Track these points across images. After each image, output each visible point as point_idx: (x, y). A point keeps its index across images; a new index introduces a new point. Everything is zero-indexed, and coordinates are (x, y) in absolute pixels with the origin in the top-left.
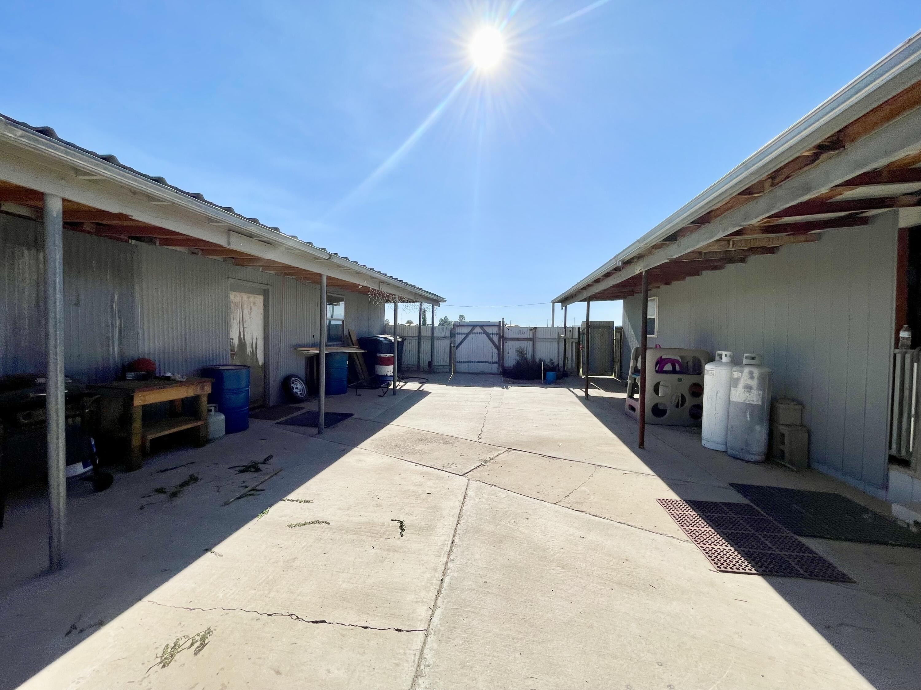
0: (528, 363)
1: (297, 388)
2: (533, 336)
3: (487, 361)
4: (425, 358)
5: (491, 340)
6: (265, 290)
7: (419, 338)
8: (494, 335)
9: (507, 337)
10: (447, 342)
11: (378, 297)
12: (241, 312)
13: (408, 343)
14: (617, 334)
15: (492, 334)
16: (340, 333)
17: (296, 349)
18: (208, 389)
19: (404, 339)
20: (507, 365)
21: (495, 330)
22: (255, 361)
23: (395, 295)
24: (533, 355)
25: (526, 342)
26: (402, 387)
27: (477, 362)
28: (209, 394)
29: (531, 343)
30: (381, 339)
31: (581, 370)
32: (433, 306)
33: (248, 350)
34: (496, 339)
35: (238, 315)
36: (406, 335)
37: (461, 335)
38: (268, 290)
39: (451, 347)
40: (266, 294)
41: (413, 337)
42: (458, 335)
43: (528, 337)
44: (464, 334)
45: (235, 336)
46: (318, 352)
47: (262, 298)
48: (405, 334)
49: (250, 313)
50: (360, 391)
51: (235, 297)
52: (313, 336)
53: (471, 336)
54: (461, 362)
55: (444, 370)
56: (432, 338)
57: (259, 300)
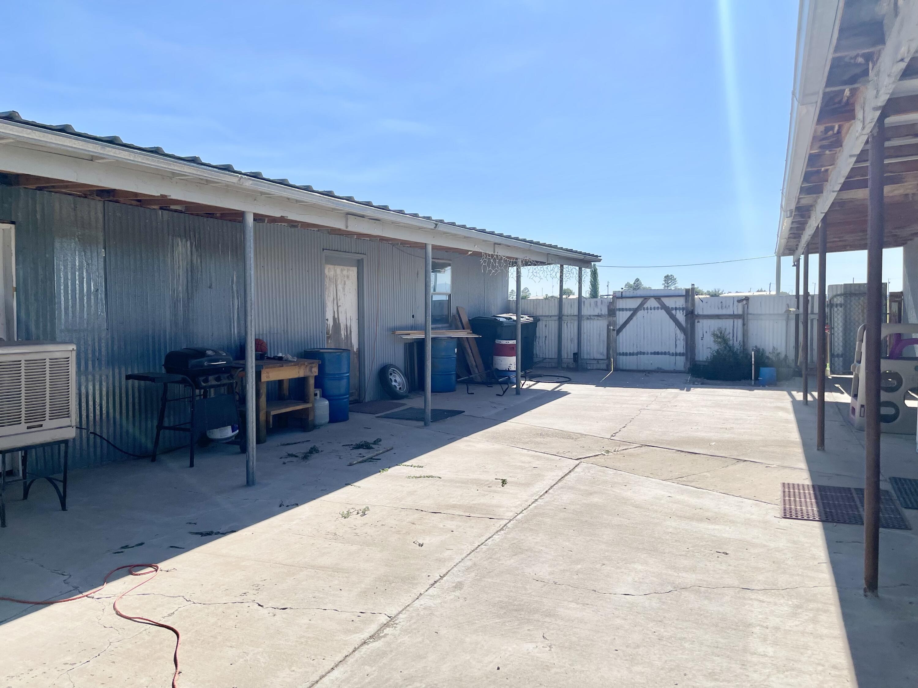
0: (735, 354)
1: (395, 381)
2: (743, 312)
3: (667, 351)
4: (569, 348)
5: (673, 318)
6: (358, 261)
7: (560, 317)
8: (678, 311)
9: (701, 313)
10: (602, 324)
11: (493, 265)
12: (335, 288)
13: (544, 326)
14: (893, 304)
15: (676, 309)
16: (446, 312)
17: (394, 333)
18: (315, 371)
19: (537, 320)
20: (701, 359)
21: (680, 302)
22: (349, 345)
23: (517, 259)
24: (744, 341)
25: (731, 321)
26: (530, 387)
27: (651, 353)
28: (315, 376)
29: (740, 322)
30: (501, 319)
31: (828, 364)
32: (580, 269)
33: (343, 333)
34: (681, 316)
35: (332, 293)
36: (541, 314)
37: (625, 312)
38: (362, 259)
39: (608, 330)
40: (359, 264)
41: (551, 316)
42: (621, 312)
43: (736, 313)
44: (630, 310)
45: (329, 316)
46: (423, 336)
47: (355, 269)
48: (539, 313)
49: (344, 289)
50: (472, 388)
51: (330, 271)
52: (413, 316)
53: (640, 313)
54: (626, 354)
55: (599, 366)
56: (580, 317)
57: (353, 272)
